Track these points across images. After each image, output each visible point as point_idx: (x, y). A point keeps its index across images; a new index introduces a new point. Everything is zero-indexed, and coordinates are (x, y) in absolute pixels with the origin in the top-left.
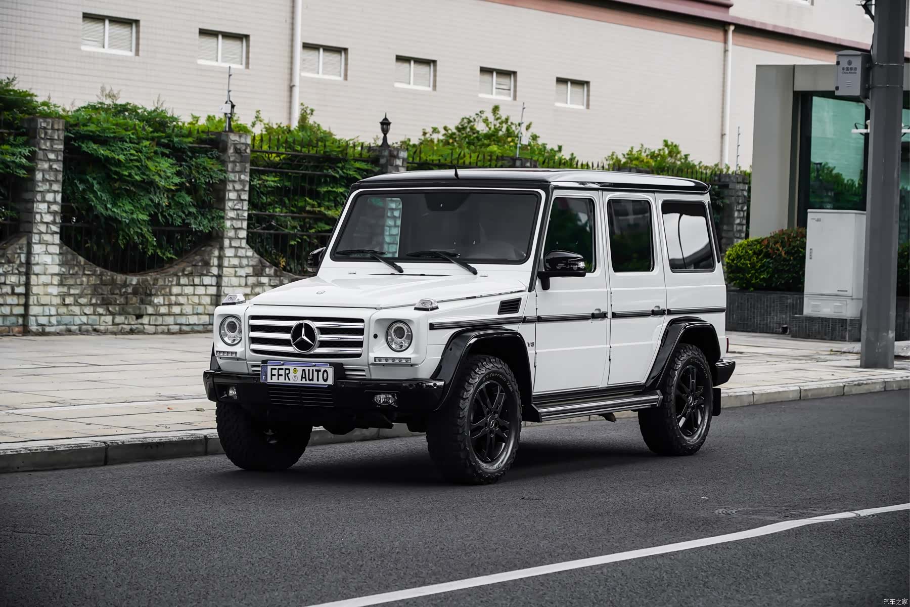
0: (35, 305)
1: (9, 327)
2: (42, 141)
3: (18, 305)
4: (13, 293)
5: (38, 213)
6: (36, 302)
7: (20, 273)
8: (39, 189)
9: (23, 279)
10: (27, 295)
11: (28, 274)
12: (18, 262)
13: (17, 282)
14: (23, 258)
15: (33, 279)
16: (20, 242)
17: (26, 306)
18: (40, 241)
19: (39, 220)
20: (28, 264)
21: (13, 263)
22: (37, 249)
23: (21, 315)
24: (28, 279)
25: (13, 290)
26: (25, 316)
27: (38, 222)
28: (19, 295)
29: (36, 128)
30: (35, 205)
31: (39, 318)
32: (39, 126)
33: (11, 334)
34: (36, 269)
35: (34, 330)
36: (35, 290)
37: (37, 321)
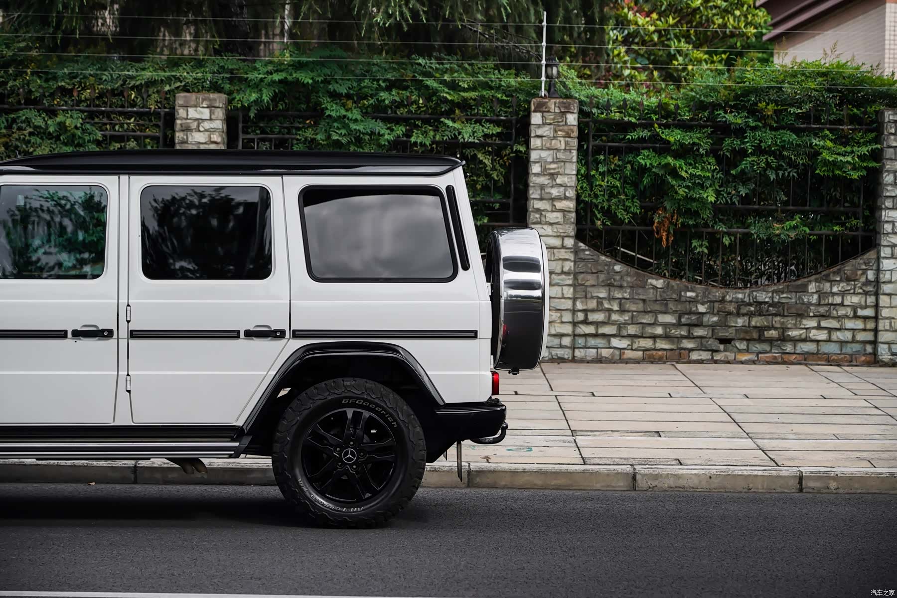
0: (887, 330)
1: (851, 355)
2: (892, 137)
3: (864, 330)
4: (856, 317)
5: (887, 222)
6: (888, 327)
7: (866, 293)
8: (888, 194)
9: (871, 300)
10: (876, 318)
11: (877, 294)
12: (863, 279)
13: (863, 303)
14: (871, 275)
15: (884, 300)
16: (866, 256)
17: (876, 331)
18: (893, 254)
19: (890, 230)
20: (877, 282)
21: (854, 281)
22: (886, 264)
23: (870, 342)
24: (877, 300)
25: (855, 312)
26: (874, 343)
27: (888, 234)
28: (865, 318)
29: (883, 122)
30: (883, 213)
31: (893, 346)
32: (887, 120)
33: (854, 363)
34: (887, 288)
35: (886, 360)
36: (885, 313)
37: (890, 349)
